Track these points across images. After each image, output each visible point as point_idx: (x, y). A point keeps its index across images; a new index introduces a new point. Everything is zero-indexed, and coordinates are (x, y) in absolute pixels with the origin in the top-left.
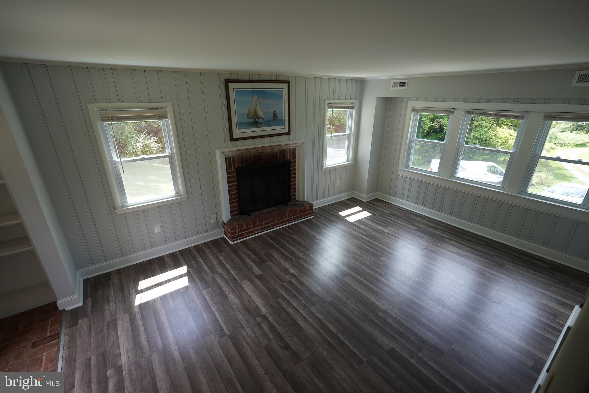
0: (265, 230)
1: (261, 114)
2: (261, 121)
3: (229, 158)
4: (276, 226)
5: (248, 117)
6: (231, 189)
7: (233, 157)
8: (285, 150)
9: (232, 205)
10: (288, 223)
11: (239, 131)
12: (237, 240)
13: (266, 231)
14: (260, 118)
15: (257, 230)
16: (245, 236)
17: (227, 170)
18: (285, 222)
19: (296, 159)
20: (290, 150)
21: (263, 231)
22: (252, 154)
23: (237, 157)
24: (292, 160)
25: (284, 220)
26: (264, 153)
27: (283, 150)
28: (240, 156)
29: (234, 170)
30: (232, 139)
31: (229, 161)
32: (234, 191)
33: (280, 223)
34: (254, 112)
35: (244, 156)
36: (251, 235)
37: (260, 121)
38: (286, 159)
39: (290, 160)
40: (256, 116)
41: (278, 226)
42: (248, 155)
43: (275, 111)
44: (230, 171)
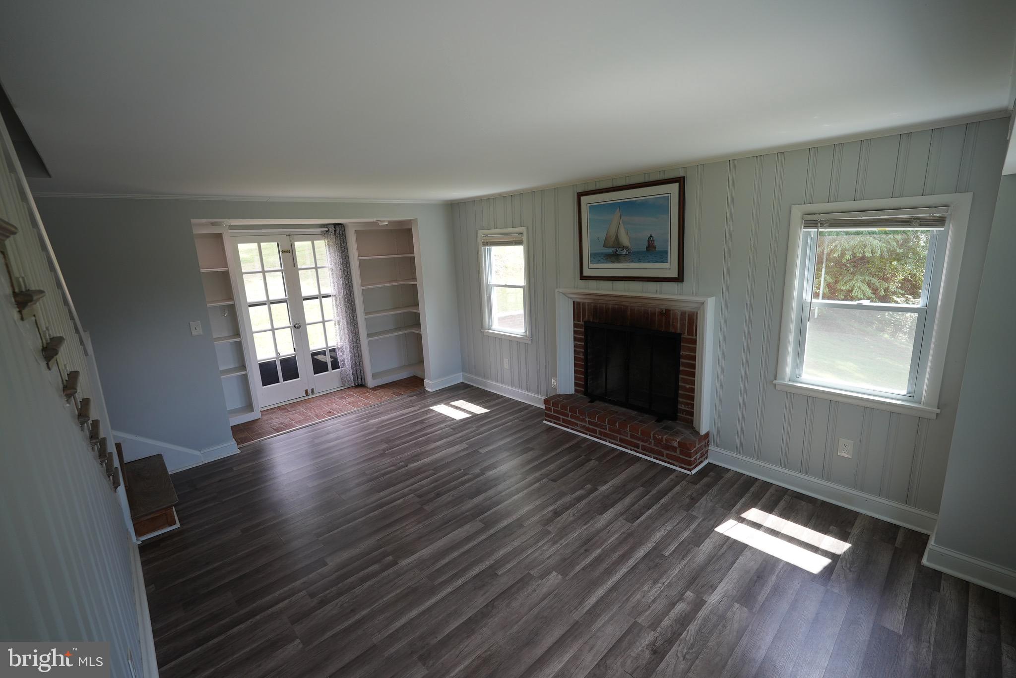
1: (625, 240)
2: (625, 252)
3: (579, 303)
4: (607, 439)
5: (605, 246)
6: (577, 349)
7: (584, 304)
8: (671, 312)
9: (578, 375)
10: (631, 450)
11: (592, 266)
12: (551, 422)
13: (590, 435)
14: (624, 248)
15: (577, 425)
16: (561, 423)
17: (574, 320)
18: (624, 442)
19: (696, 335)
20: (683, 314)
21: (586, 434)
22: (610, 306)
23: (588, 305)
24: (685, 336)
25: (622, 437)
26: (629, 307)
27: (668, 311)
28: (592, 305)
29: (583, 323)
30: (583, 278)
31: (578, 309)
32: (581, 354)
33: (615, 438)
34: (614, 237)
35: (598, 305)
36: (568, 428)
37: (624, 253)
38: (673, 331)
39: (680, 334)
40: (617, 244)
41: (611, 440)
42: (604, 306)
43: (651, 236)
44: (578, 323)
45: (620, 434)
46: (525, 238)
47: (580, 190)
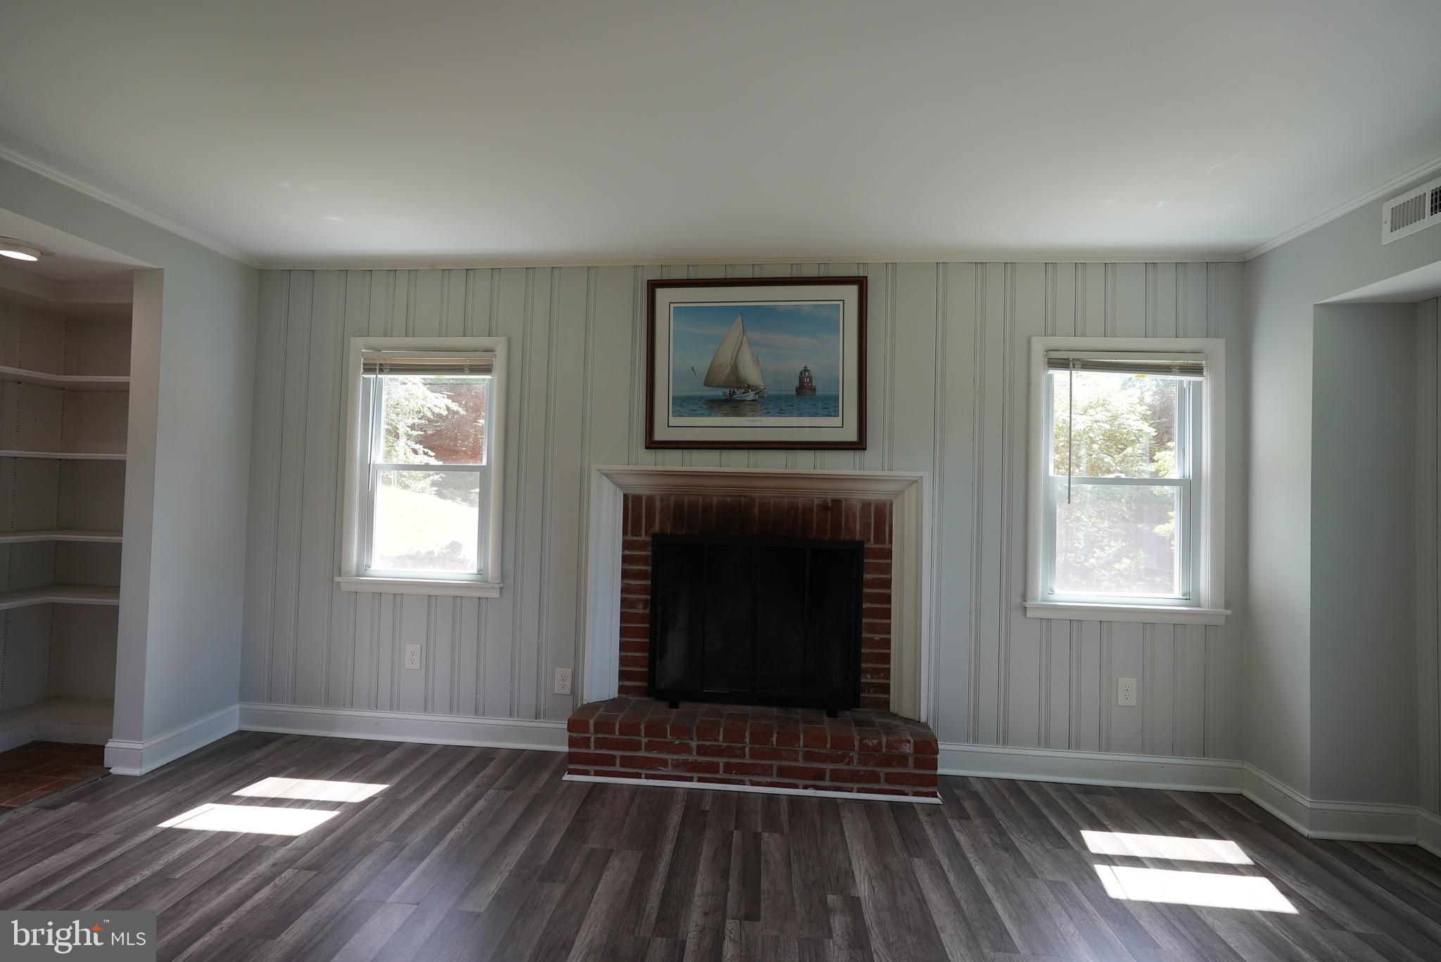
0: (701, 775)
1: (751, 373)
2: (751, 396)
3: (637, 499)
4: (746, 778)
5: (707, 383)
6: (630, 596)
7: (650, 499)
8: (844, 503)
9: (630, 654)
10: (806, 787)
11: (675, 421)
12: (586, 773)
13: (700, 780)
14: (749, 388)
15: (664, 763)
16: (618, 768)
17: (625, 532)
18: (789, 775)
19: (891, 542)
20: (866, 505)
21: (690, 779)
22: (715, 499)
23: (661, 500)
24: (871, 545)
25: (785, 763)
26: (757, 500)
27: (837, 502)
28: (673, 499)
29: (648, 539)
30: (652, 444)
31: (634, 510)
32: (641, 605)
33: (766, 771)
34: (730, 367)
35: (686, 500)
36: (638, 776)
37: (750, 398)
38: (848, 538)
39: (862, 543)
40: (736, 381)
41: (755, 779)
42: (701, 500)
43: (806, 370)
44: (635, 538)
45: (779, 758)
46: (499, 362)
47: (656, 276)
